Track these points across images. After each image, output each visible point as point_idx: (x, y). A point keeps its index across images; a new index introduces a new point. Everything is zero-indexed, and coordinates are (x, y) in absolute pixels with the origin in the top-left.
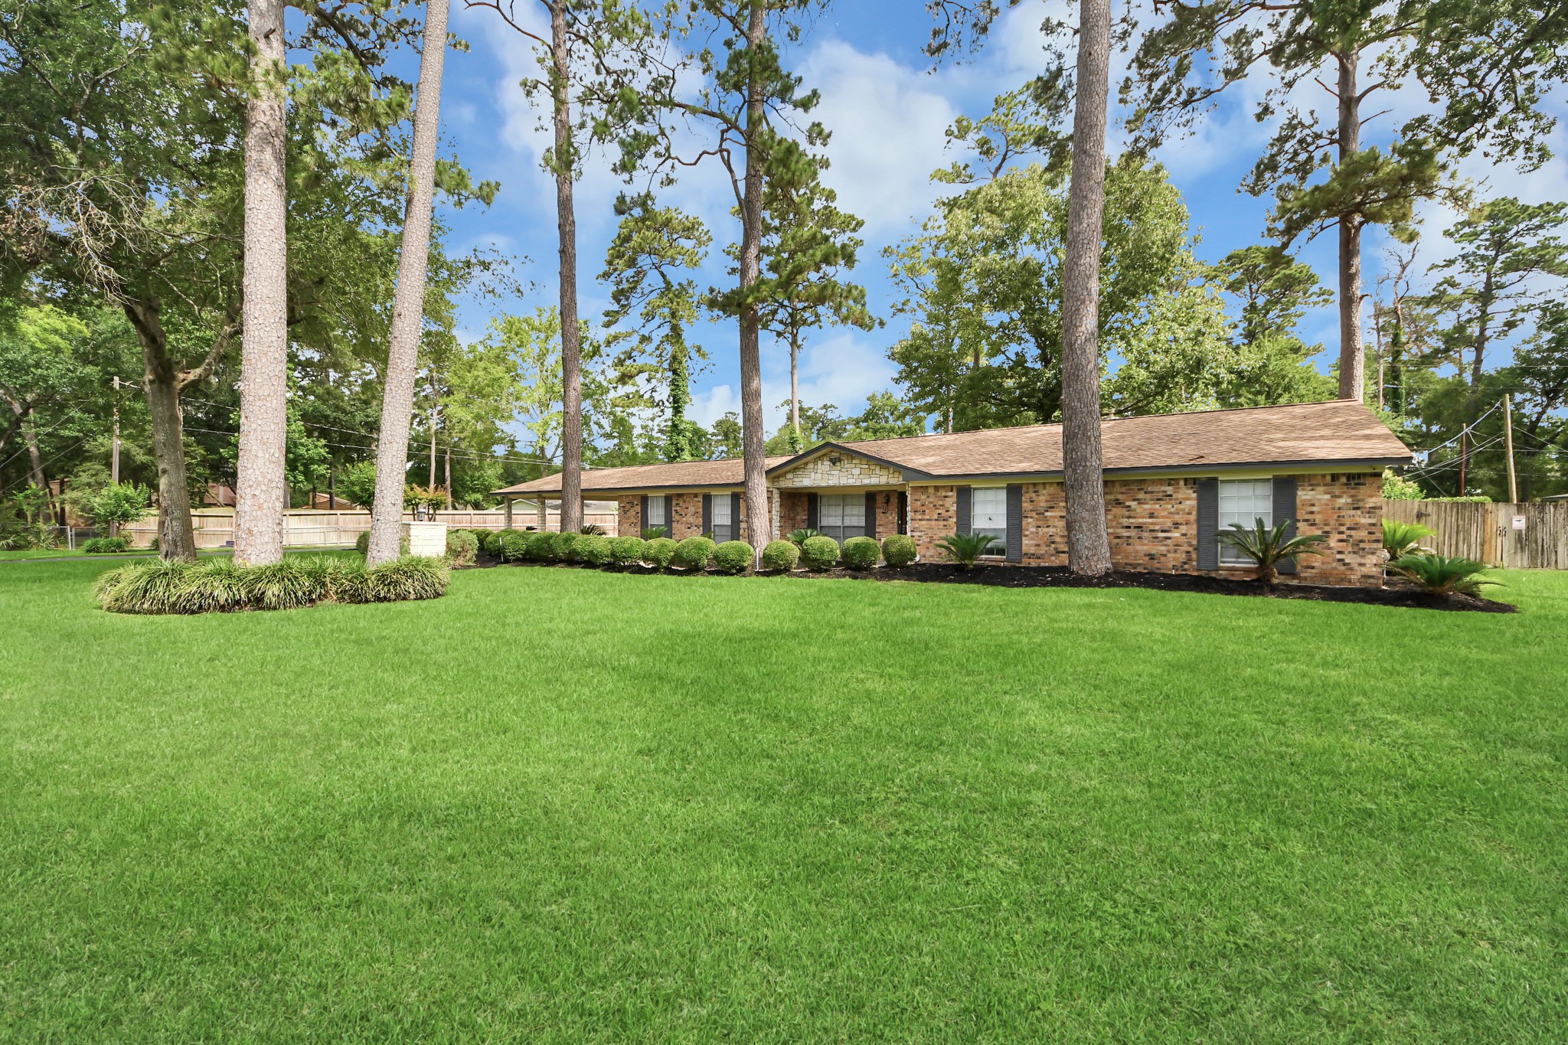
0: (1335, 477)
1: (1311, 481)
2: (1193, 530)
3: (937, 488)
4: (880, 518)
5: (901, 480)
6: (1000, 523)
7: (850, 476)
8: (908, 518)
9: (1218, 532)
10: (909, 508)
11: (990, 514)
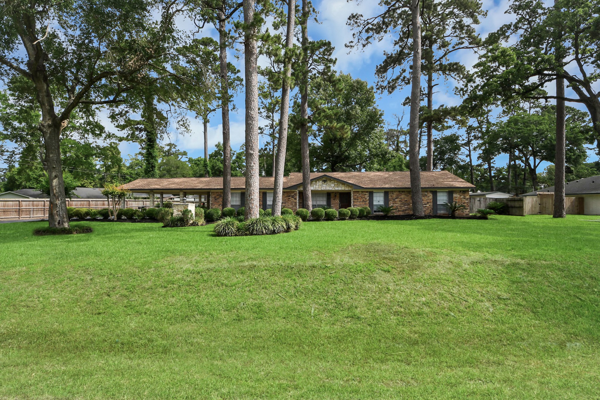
0: (460, 191)
1: (456, 192)
2: (431, 204)
3: (362, 192)
4: (332, 201)
5: (350, 189)
6: (382, 203)
7: (330, 187)
8: (352, 201)
9: (437, 205)
10: (352, 198)
11: (379, 200)
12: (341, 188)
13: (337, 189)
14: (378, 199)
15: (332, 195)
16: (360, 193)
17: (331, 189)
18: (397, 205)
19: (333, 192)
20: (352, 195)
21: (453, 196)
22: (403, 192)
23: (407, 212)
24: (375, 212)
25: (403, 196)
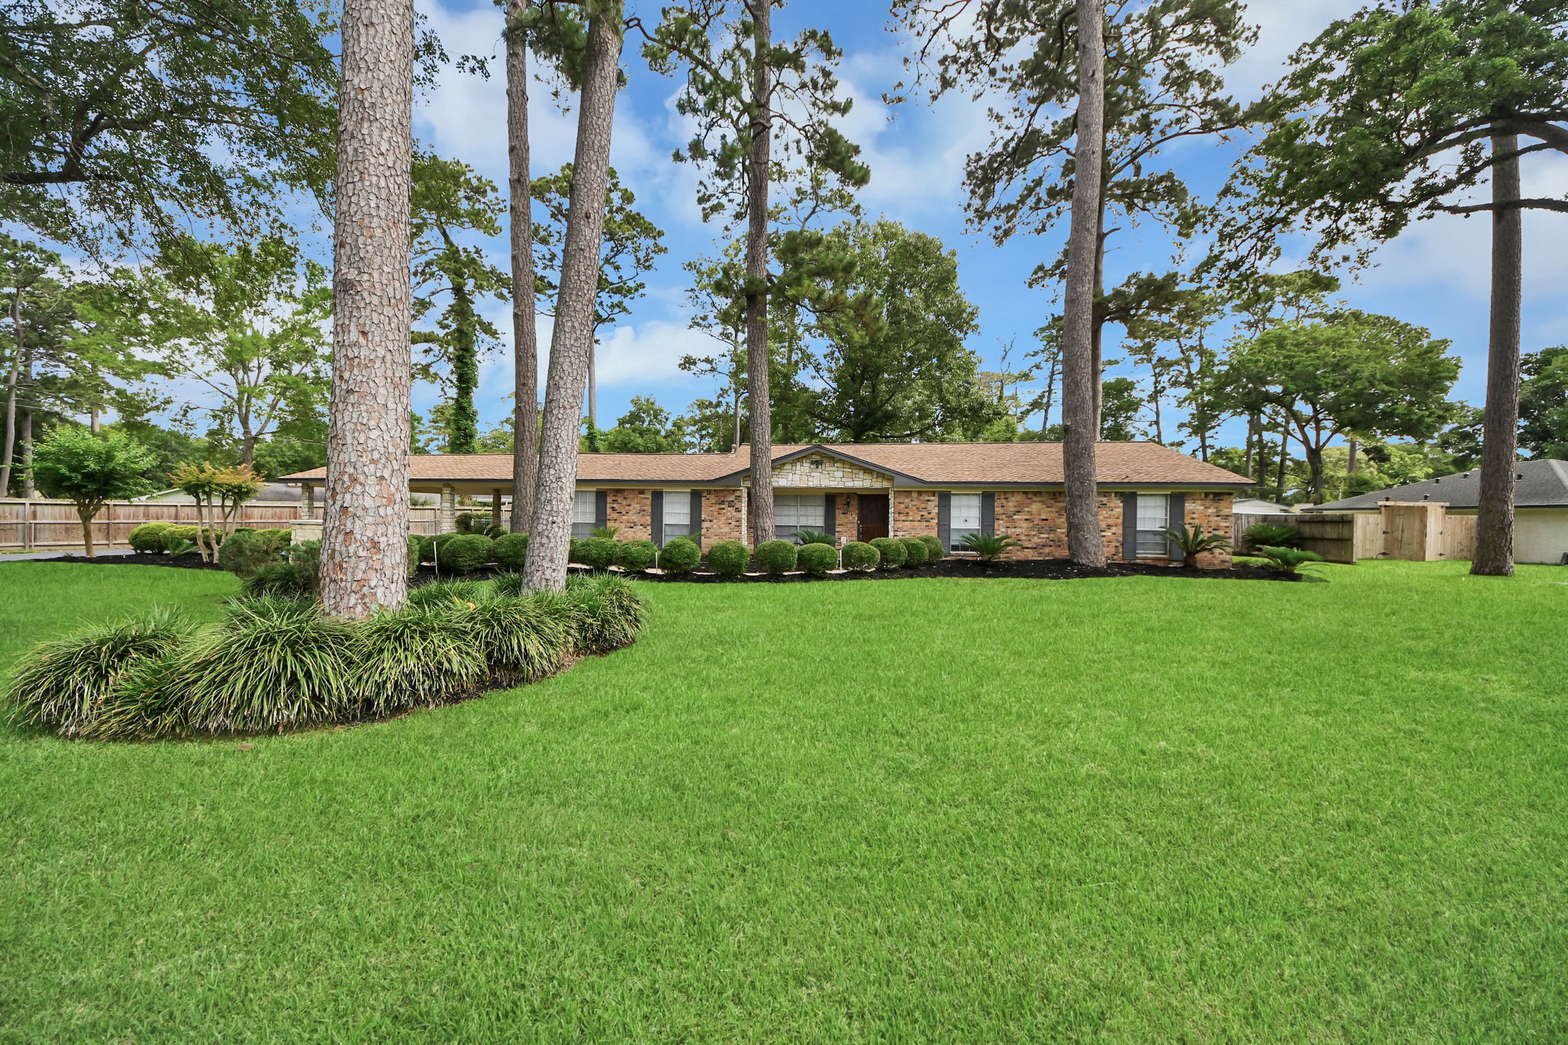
0: (1206, 495)
1: (1193, 497)
2: (1119, 530)
3: (920, 493)
4: (840, 518)
5: (886, 484)
6: (974, 524)
7: (832, 478)
8: (891, 519)
9: (1136, 532)
10: (891, 510)
11: (966, 516)
12: (862, 482)
13: (849, 484)
14: (965, 513)
15: (839, 502)
16: (915, 495)
17: (833, 484)
18: (1018, 530)
19: (841, 494)
20: (891, 502)
21: (1183, 507)
22: (1035, 494)
23: (1047, 550)
24: (955, 548)
25: (1035, 507)
